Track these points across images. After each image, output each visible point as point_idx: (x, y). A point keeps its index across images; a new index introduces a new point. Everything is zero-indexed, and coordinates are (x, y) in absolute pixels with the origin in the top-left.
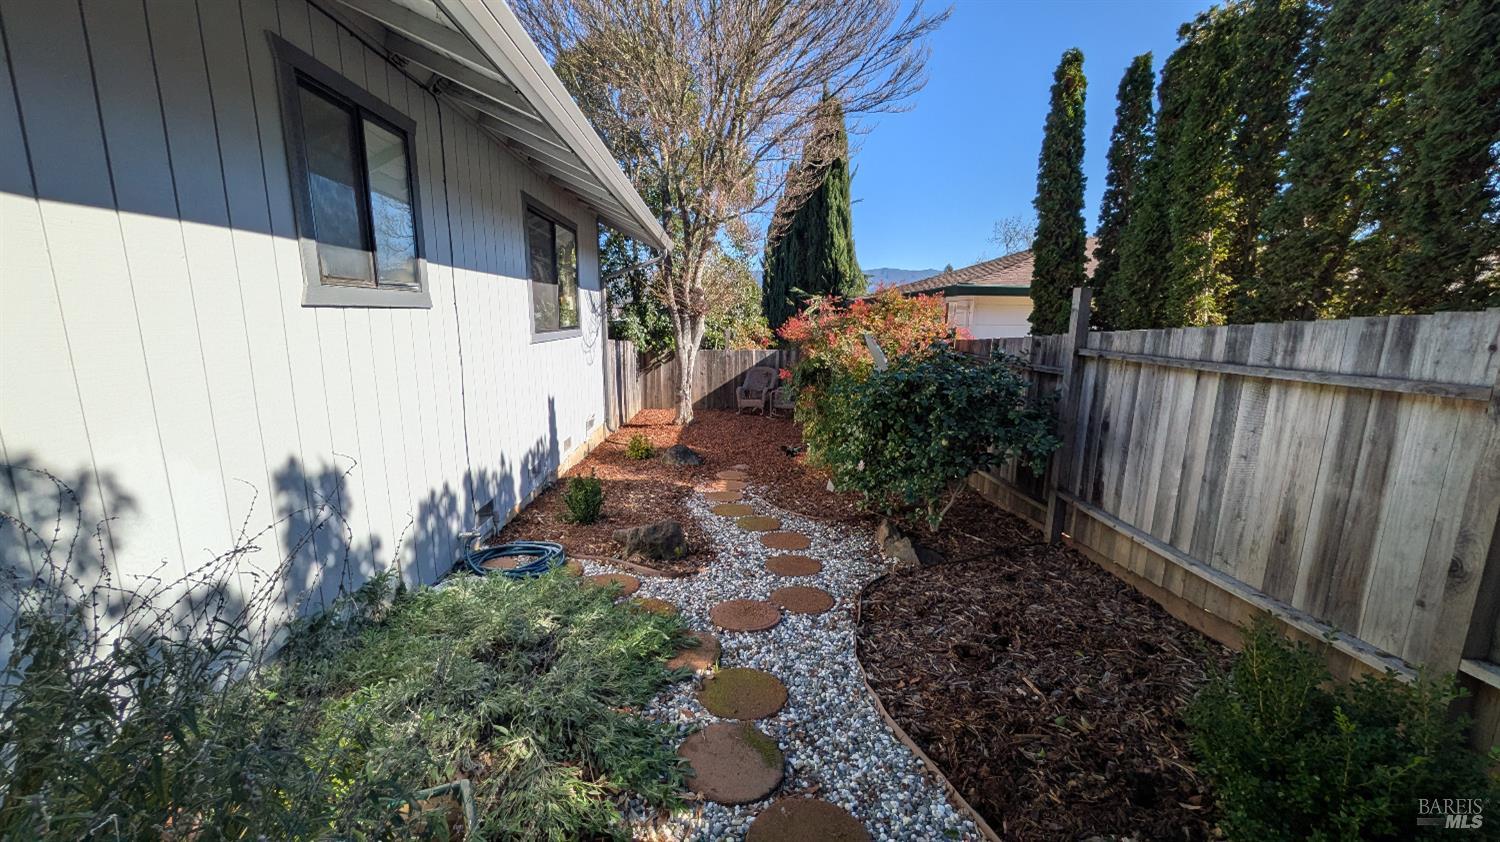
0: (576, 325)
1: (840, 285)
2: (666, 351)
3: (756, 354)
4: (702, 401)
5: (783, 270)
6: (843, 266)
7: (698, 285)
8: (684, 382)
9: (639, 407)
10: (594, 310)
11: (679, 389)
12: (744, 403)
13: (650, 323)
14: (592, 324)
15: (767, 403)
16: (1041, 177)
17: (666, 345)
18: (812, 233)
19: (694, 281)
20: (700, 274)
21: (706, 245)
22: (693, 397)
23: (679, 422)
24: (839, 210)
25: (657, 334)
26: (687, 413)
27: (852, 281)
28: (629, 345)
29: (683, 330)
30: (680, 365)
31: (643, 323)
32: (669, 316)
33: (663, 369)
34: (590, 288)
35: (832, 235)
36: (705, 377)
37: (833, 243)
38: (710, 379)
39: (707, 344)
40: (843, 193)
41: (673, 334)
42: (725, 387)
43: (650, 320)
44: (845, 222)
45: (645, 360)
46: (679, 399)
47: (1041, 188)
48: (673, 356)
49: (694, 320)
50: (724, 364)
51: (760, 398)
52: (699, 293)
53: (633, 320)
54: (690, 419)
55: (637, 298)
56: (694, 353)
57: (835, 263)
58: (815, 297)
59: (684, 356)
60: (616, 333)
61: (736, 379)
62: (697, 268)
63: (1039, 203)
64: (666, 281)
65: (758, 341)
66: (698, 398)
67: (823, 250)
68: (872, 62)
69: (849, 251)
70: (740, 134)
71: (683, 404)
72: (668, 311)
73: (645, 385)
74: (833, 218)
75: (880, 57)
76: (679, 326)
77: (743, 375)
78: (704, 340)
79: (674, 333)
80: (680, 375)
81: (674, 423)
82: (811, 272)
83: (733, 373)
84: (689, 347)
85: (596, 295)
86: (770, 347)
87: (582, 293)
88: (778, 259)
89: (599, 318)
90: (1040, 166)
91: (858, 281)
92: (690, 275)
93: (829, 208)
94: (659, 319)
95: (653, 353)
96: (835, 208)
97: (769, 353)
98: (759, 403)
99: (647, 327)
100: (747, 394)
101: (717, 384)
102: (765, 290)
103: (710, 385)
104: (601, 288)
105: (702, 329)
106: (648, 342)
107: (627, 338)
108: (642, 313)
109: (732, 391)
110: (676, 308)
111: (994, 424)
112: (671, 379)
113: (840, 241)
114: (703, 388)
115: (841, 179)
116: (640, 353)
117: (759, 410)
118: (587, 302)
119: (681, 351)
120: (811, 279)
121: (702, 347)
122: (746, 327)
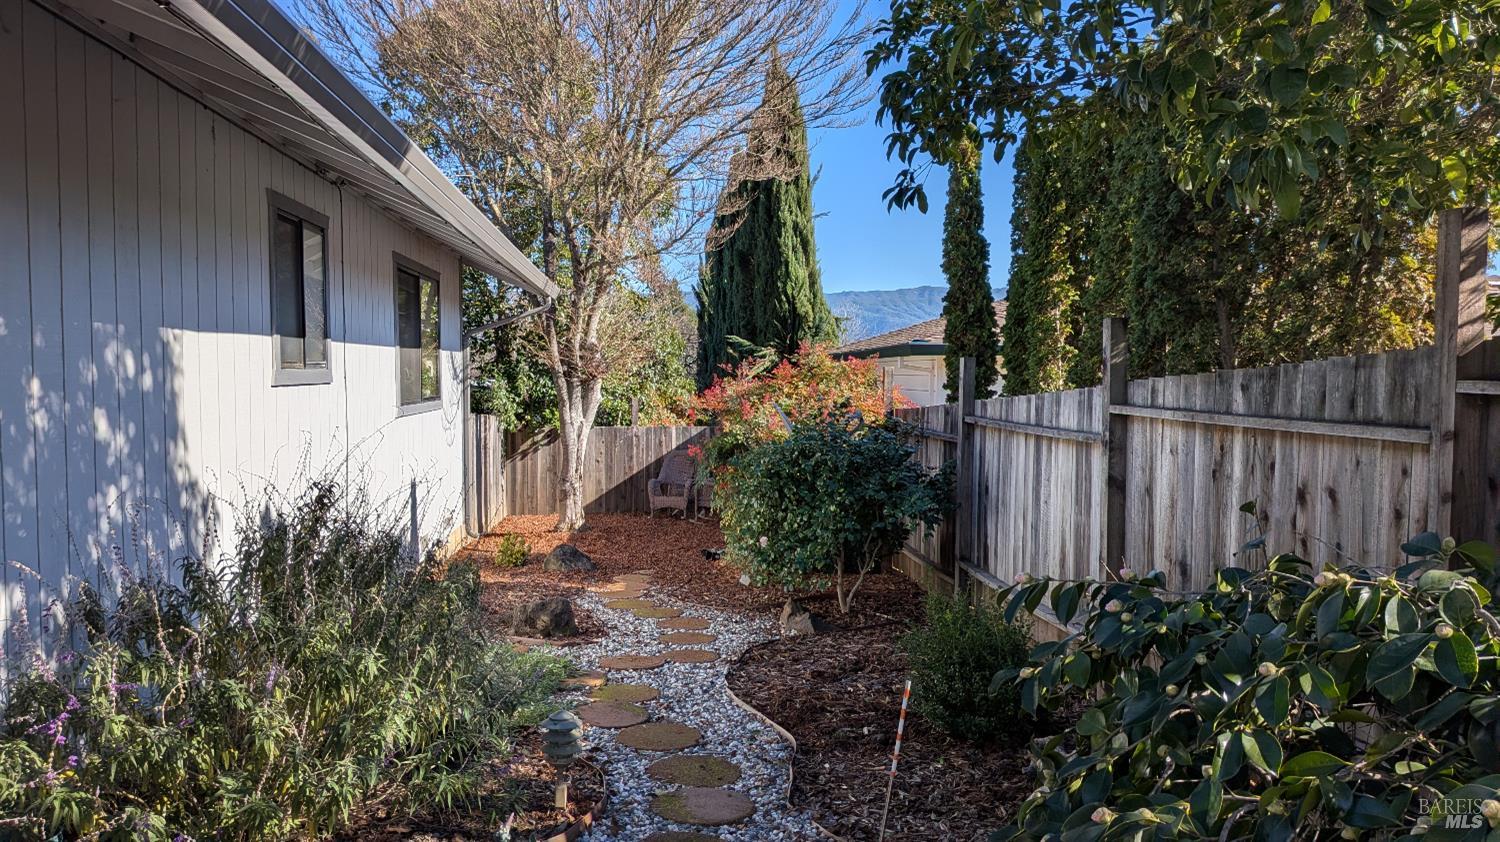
0: (437, 395)
1: (801, 334)
2: (547, 428)
3: (676, 433)
4: (598, 502)
5: (724, 309)
6: (804, 306)
7: (593, 339)
8: (572, 471)
9: (504, 512)
10: (456, 376)
11: (564, 480)
12: (659, 501)
13: (524, 390)
14: (452, 391)
15: (691, 502)
16: (945, 241)
17: (546, 421)
18: (759, 259)
19: (586, 333)
20: (594, 325)
21: (601, 286)
22: (584, 496)
23: (564, 527)
24: (796, 227)
25: (534, 405)
26: (575, 514)
27: (818, 327)
28: (493, 420)
29: (570, 398)
30: (566, 447)
31: (513, 389)
32: (551, 379)
33: (542, 457)
34: (451, 349)
35: (787, 264)
36: (602, 466)
37: (788, 273)
38: (609, 468)
39: (605, 419)
40: (802, 203)
41: (556, 406)
42: (633, 481)
43: (524, 385)
44: (805, 244)
45: (513, 442)
46: (565, 495)
47: (946, 254)
48: (553, 436)
49: (586, 386)
50: (630, 446)
51: (681, 495)
52: (592, 349)
53: (498, 384)
54: (580, 523)
55: (503, 354)
56: (586, 431)
57: (792, 302)
58: (765, 351)
59: (572, 436)
60: (479, 404)
61: (648, 468)
62: (590, 317)
63: (946, 268)
64: (548, 333)
65: (680, 414)
66: (591, 498)
67: (774, 283)
68: (809, 69)
69: (812, 284)
70: (646, 147)
71: (570, 502)
72: (549, 373)
73: (514, 480)
74: (788, 239)
75: (819, 63)
76: (564, 391)
77: (659, 462)
78: (601, 413)
79: (556, 403)
80: (567, 460)
81: (556, 529)
82: (759, 312)
83: (642, 459)
84: (579, 423)
85: (458, 355)
86: (700, 423)
87: (444, 354)
88: (718, 289)
89: (460, 387)
90: (945, 230)
91: (826, 327)
92: (581, 325)
93: (781, 225)
94: (536, 383)
95: (528, 431)
96: (790, 224)
97: (695, 431)
98: (680, 503)
99: (519, 395)
100: (664, 489)
101: (619, 478)
102: (701, 335)
103: (609, 478)
104: (463, 347)
105: (597, 397)
106: (519, 417)
107: (489, 411)
108: (511, 377)
109: (643, 487)
110: (560, 369)
111: (877, 488)
112: (552, 468)
113: (799, 271)
114: (599, 482)
115: (797, 186)
116: (506, 431)
117: (681, 512)
118: (450, 365)
119: (569, 429)
120: (760, 323)
121: (597, 423)
122: (662, 394)
